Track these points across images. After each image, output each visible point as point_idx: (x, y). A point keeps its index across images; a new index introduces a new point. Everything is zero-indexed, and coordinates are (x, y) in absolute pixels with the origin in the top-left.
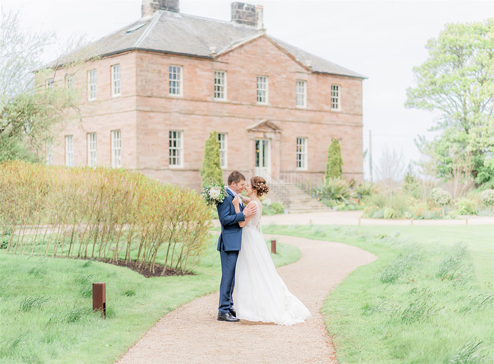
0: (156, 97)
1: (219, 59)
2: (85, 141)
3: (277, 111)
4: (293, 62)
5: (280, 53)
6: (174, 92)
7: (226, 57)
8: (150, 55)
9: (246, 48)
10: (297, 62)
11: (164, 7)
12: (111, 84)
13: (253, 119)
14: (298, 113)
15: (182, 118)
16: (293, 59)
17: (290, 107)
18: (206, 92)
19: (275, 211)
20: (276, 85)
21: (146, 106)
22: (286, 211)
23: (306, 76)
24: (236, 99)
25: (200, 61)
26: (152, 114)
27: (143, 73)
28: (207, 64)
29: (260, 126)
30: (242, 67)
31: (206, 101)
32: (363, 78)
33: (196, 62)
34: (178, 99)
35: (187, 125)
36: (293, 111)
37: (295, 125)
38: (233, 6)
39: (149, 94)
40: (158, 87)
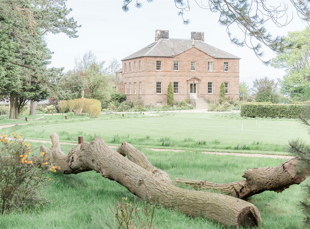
0: (152, 71)
1: (176, 57)
2: (134, 85)
3: (200, 73)
4: (207, 55)
5: (201, 52)
6: (159, 69)
7: (179, 56)
8: (149, 58)
9: (187, 52)
10: (208, 55)
11: (163, 37)
12: (139, 67)
13: (190, 77)
14: (208, 73)
15: (161, 77)
16: (207, 54)
17: (205, 72)
18: (171, 68)
19: (190, 108)
20: (199, 64)
21: (148, 74)
22: (194, 108)
23: (212, 60)
24: (182, 70)
25: (168, 58)
26: (150, 77)
27: (147, 64)
28: (171, 59)
29: (192, 79)
30: (185, 59)
31: (170, 72)
32: (239, 59)
33: (167, 59)
34: (160, 71)
35: (163, 80)
36: (206, 73)
37: (207, 78)
38: (192, 33)
39: (149, 70)
40: (153, 68)
